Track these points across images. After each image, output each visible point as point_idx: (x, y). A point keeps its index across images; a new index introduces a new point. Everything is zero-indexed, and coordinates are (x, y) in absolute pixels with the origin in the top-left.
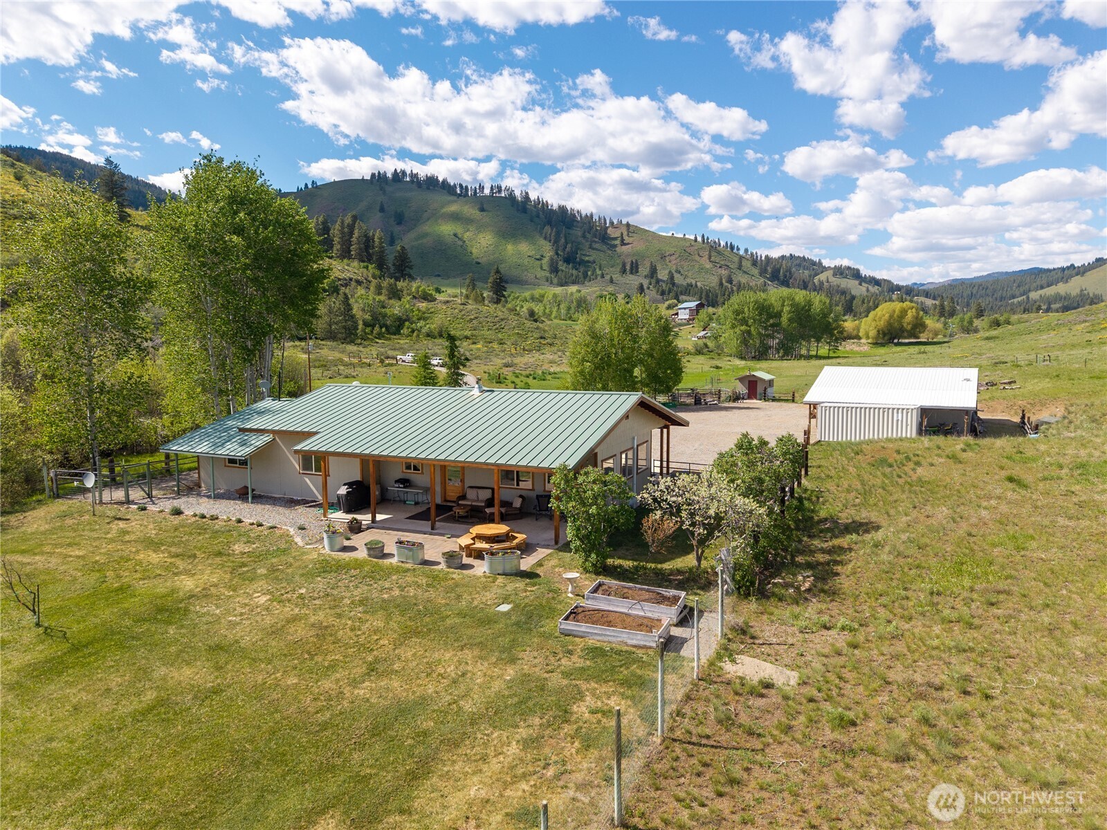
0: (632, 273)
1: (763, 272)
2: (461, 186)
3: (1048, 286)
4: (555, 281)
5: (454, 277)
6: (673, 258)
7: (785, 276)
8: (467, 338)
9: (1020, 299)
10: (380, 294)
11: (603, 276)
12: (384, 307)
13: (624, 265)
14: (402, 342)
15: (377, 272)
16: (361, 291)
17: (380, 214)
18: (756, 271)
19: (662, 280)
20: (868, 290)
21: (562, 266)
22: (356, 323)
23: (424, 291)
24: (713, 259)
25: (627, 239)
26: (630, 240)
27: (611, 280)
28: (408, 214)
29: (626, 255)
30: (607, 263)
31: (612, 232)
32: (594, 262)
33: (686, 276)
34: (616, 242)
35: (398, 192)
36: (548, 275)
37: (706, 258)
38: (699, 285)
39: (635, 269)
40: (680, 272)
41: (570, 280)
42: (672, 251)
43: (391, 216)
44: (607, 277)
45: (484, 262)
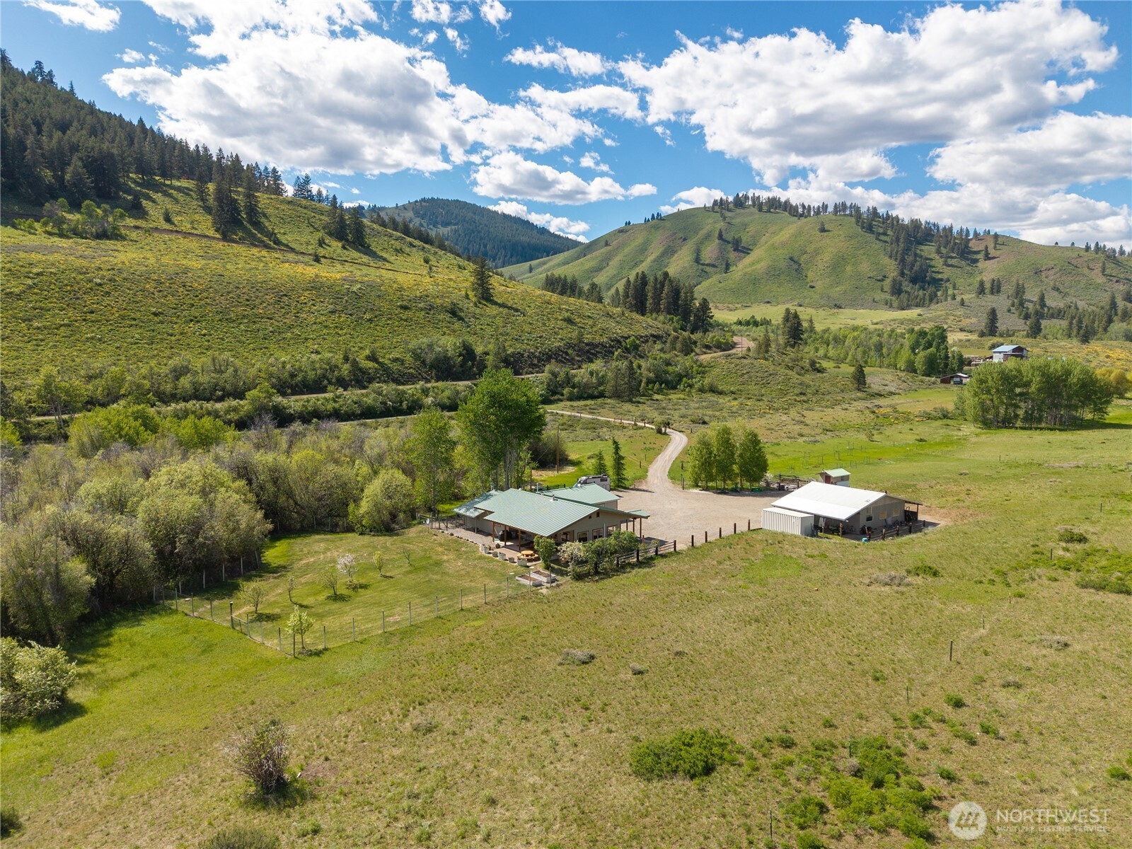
0: (992, 293)
2: (803, 206)
4: (895, 304)
5: (784, 303)
6: (1051, 272)
8: (732, 393)
10: (673, 349)
11: (954, 298)
12: (669, 364)
13: (982, 284)
14: (675, 397)
15: (679, 324)
16: (657, 346)
17: (717, 241)
19: (1029, 301)
21: (907, 286)
22: (640, 382)
25: (992, 252)
26: (997, 253)
27: (962, 303)
28: (745, 239)
29: (989, 271)
30: (963, 283)
31: (974, 246)
32: (948, 280)
33: (1066, 294)
34: (978, 256)
35: (738, 217)
36: (888, 297)
37: (1098, 271)
38: (1081, 304)
39: (996, 288)
40: (1058, 290)
41: (914, 302)
42: (1051, 264)
43: (728, 242)
44: (958, 298)
45: (819, 285)
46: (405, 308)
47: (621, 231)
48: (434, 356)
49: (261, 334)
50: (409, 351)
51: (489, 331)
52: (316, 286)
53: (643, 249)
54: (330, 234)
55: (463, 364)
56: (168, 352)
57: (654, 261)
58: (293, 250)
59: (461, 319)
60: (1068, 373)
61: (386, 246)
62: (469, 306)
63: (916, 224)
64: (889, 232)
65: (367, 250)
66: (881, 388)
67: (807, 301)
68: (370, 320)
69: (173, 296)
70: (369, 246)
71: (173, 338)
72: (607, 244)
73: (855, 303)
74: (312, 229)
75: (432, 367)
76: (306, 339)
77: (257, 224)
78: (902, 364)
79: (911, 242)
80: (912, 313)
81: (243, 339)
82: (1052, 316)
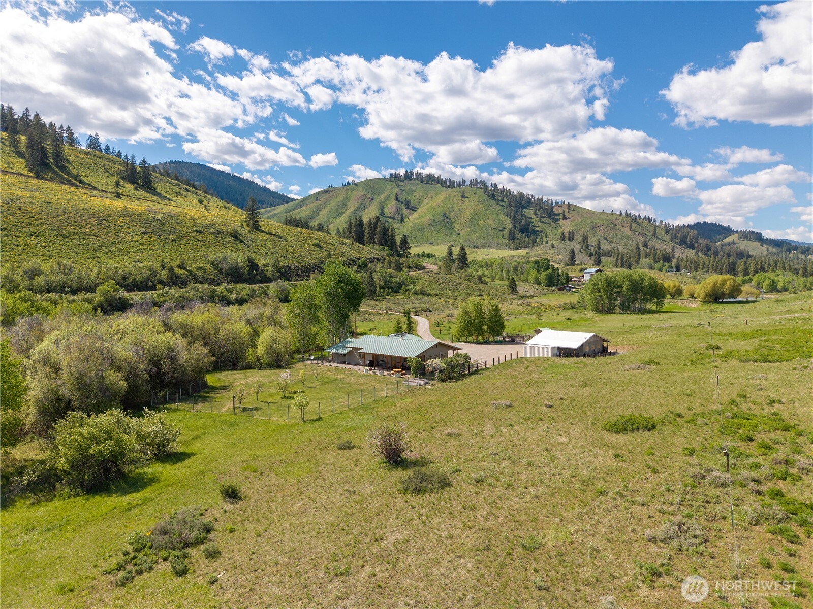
0: (569, 240)
1: (673, 238)
2: (450, 180)
4: (512, 246)
5: (441, 244)
6: (601, 228)
7: (691, 241)
8: (436, 295)
10: (390, 267)
11: (547, 243)
12: (391, 277)
13: (563, 234)
14: (399, 297)
15: (389, 252)
16: (379, 265)
17: (394, 202)
18: (667, 238)
19: (591, 245)
20: (768, 250)
21: (518, 235)
22: (376, 287)
23: (416, 263)
24: (633, 228)
25: (567, 215)
26: (570, 215)
27: (553, 246)
28: (413, 201)
29: (566, 226)
30: (552, 233)
31: (556, 210)
32: (542, 232)
33: (611, 242)
34: (559, 217)
35: (407, 186)
36: (507, 241)
37: (628, 228)
38: (620, 248)
39: (571, 237)
40: (606, 239)
41: (523, 245)
42: (601, 223)
43: (402, 203)
44: (550, 243)
45: (463, 233)
46: (200, 232)
47: (326, 191)
48: (228, 266)
49: (91, 247)
50: (209, 262)
51: (263, 250)
52: (127, 214)
53: (343, 204)
54: (123, 179)
55: (250, 273)
56: (18, 259)
57: (352, 213)
58: (95, 189)
59: (241, 241)
60: (642, 279)
61: (168, 190)
62: (245, 232)
63: (521, 195)
64: (505, 200)
65: (153, 191)
66: (525, 293)
67: (456, 243)
68: (174, 240)
69: (12, 216)
70: (155, 189)
71: (19, 248)
72: (317, 200)
73: (487, 245)
74: (108, 174)
75: (227, 274)
76: (129, 252)
77: (63, 168)
78: (531, 280)
79: (518, 207)
80: (523, 252)
81: (77, 250)
82: (605, 255)
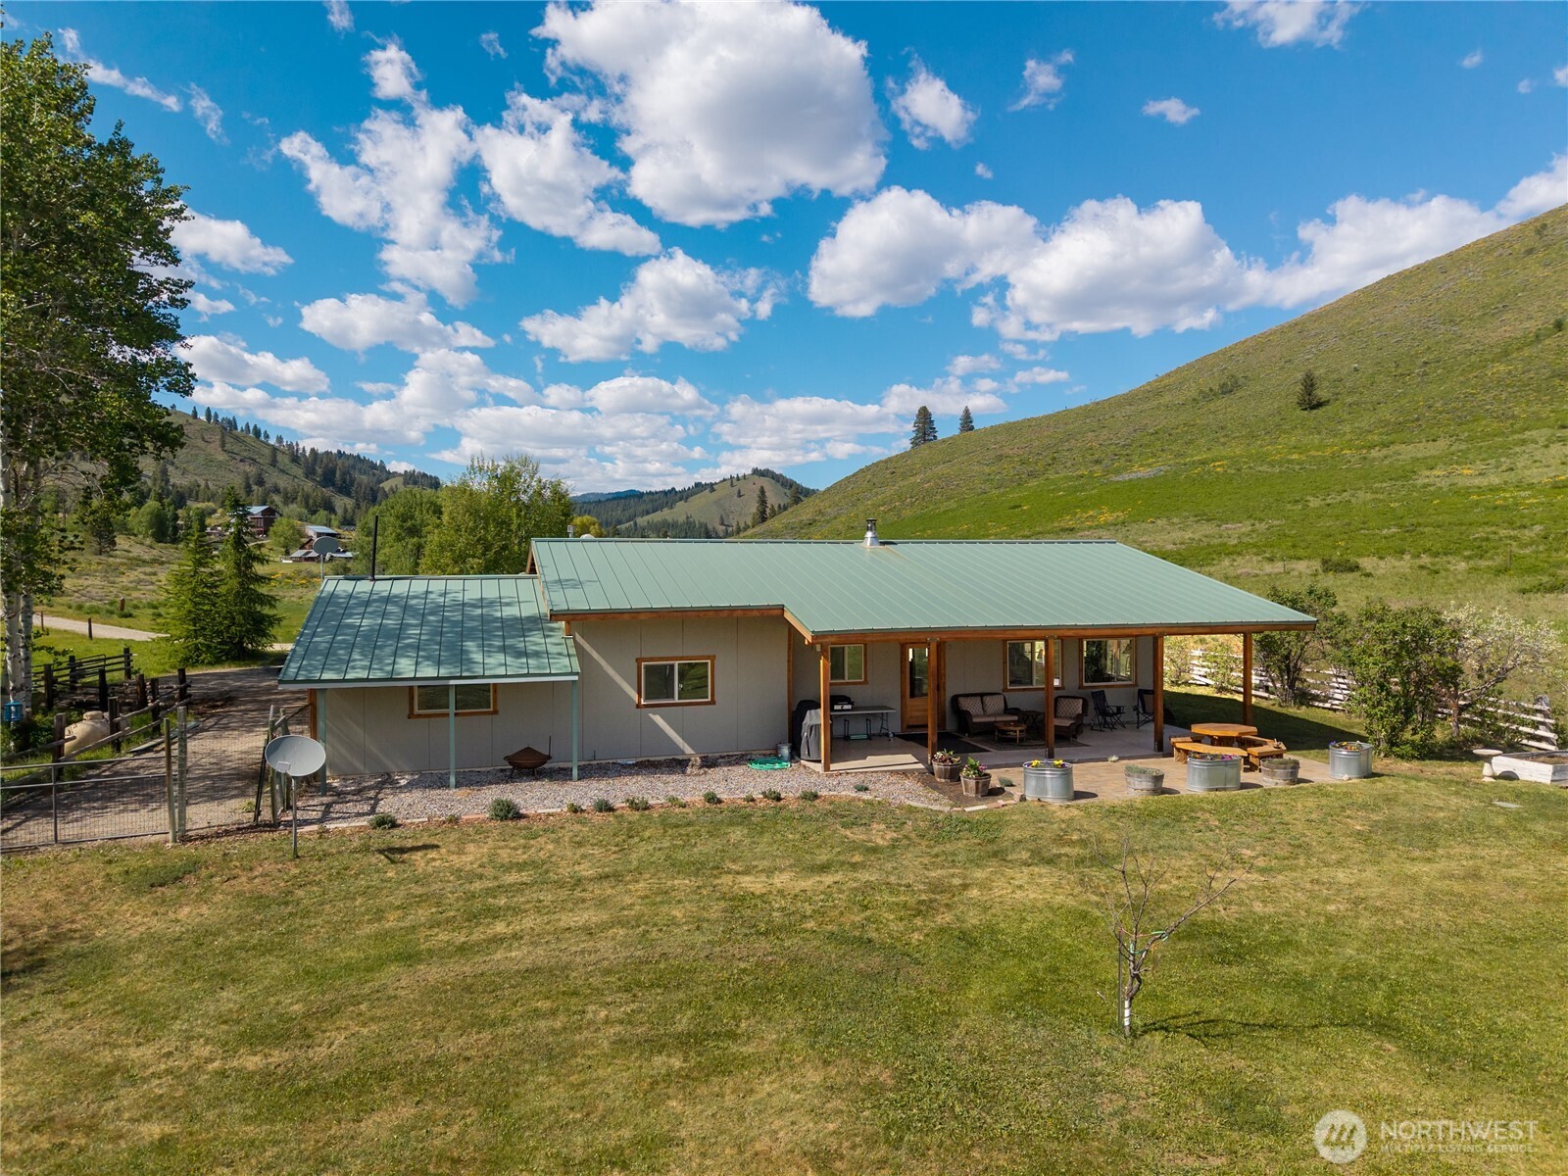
1: (310, 473)
3: (654, 511)
7: (344, 482)
9: (627, 525)
18: (299, 472)
24: (228, 447)
33: (185, 471)
37: (216, 445)
40: (172, 464)
